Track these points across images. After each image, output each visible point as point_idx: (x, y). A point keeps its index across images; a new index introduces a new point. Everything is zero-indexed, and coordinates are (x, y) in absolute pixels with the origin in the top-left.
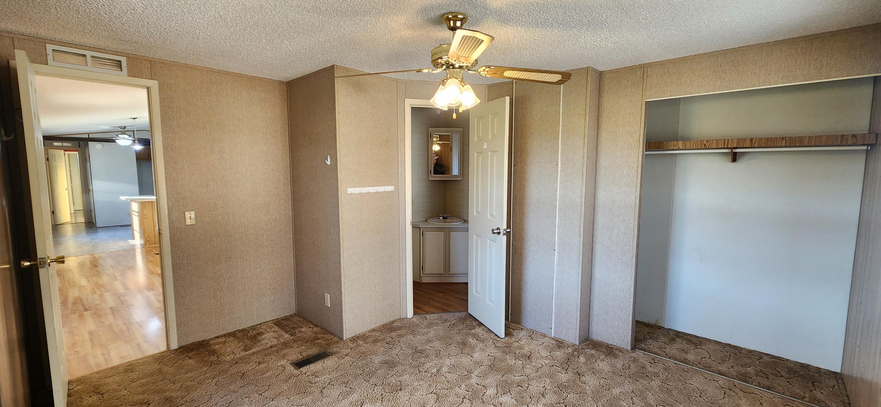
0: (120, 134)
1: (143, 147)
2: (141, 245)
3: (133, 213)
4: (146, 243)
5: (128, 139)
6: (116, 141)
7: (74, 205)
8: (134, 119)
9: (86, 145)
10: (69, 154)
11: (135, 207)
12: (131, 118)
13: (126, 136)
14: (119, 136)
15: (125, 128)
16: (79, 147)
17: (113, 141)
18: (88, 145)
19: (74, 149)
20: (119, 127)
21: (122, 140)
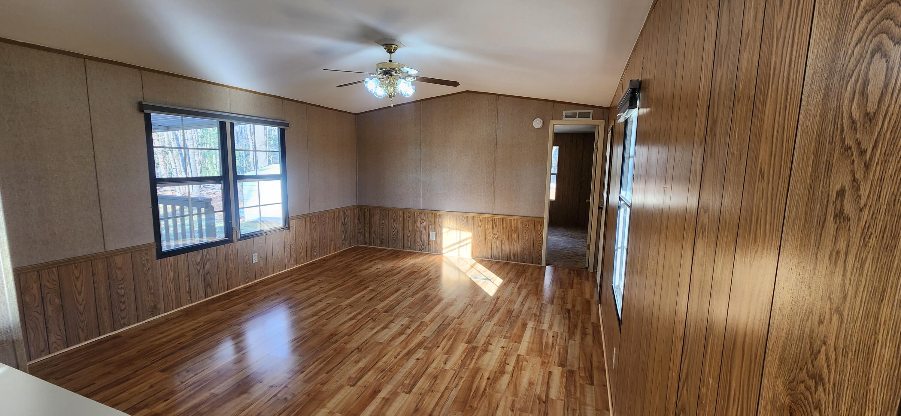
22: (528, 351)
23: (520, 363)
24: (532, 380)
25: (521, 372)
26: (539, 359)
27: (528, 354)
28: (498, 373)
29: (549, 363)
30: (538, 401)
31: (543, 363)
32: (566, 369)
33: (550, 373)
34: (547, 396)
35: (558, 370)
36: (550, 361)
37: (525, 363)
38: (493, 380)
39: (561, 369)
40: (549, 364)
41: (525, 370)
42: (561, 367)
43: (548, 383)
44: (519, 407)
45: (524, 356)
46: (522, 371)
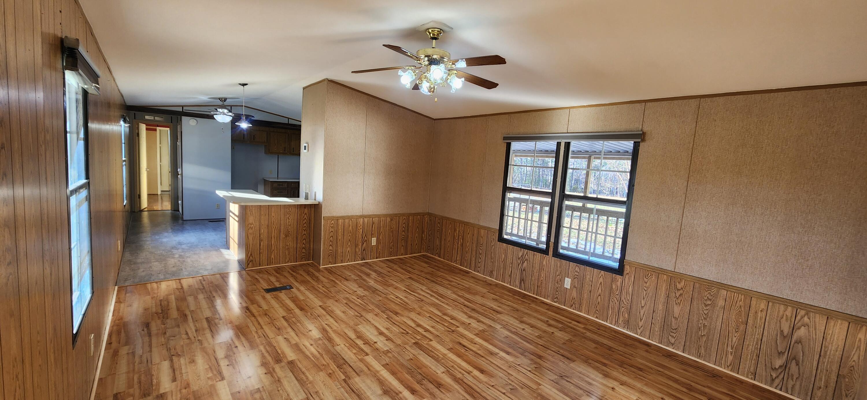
0: (219, 108)
1: (251, 125)
2: (240, 262)
3: (231, 214)
4: (248, 264)
5: (227, 115)
6: (215, 116)
7: (161, 185)
8: (244, 85)
9: (179, 119)
10: (160, 130)
11: (234, 208)
12: (240, 84)
13: (226, 111)
14: (218, 110)
15: (225, 100)
16: (172, 123)
17: (211, 117)
18: (181, 120)
19: (165, 124)
20: (219, 99)
21: (221, 115)
22: (216, 390)
23: (215, 372)
24: (193, 364)
25: (209, 365)
26: (194, 387)
27: (213, 386)
28: (232, 354)
29: (180, 390)
30: (179, 353)
31: (187, 386)
32: (155, 394)
33: (174, 380)
34: (171, 361)
35: (165, 388)
36: (178, 393)
37: (210, 375)
38: (232, 348)
39: (162, 391)
40: (179, 388)
41: (206, 369)
42: (161, 395)
43: (174, 370)
44: (195, 344)
45: (217, 382)
46: (208, 367)
